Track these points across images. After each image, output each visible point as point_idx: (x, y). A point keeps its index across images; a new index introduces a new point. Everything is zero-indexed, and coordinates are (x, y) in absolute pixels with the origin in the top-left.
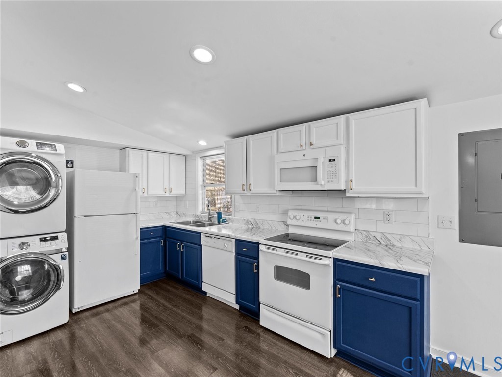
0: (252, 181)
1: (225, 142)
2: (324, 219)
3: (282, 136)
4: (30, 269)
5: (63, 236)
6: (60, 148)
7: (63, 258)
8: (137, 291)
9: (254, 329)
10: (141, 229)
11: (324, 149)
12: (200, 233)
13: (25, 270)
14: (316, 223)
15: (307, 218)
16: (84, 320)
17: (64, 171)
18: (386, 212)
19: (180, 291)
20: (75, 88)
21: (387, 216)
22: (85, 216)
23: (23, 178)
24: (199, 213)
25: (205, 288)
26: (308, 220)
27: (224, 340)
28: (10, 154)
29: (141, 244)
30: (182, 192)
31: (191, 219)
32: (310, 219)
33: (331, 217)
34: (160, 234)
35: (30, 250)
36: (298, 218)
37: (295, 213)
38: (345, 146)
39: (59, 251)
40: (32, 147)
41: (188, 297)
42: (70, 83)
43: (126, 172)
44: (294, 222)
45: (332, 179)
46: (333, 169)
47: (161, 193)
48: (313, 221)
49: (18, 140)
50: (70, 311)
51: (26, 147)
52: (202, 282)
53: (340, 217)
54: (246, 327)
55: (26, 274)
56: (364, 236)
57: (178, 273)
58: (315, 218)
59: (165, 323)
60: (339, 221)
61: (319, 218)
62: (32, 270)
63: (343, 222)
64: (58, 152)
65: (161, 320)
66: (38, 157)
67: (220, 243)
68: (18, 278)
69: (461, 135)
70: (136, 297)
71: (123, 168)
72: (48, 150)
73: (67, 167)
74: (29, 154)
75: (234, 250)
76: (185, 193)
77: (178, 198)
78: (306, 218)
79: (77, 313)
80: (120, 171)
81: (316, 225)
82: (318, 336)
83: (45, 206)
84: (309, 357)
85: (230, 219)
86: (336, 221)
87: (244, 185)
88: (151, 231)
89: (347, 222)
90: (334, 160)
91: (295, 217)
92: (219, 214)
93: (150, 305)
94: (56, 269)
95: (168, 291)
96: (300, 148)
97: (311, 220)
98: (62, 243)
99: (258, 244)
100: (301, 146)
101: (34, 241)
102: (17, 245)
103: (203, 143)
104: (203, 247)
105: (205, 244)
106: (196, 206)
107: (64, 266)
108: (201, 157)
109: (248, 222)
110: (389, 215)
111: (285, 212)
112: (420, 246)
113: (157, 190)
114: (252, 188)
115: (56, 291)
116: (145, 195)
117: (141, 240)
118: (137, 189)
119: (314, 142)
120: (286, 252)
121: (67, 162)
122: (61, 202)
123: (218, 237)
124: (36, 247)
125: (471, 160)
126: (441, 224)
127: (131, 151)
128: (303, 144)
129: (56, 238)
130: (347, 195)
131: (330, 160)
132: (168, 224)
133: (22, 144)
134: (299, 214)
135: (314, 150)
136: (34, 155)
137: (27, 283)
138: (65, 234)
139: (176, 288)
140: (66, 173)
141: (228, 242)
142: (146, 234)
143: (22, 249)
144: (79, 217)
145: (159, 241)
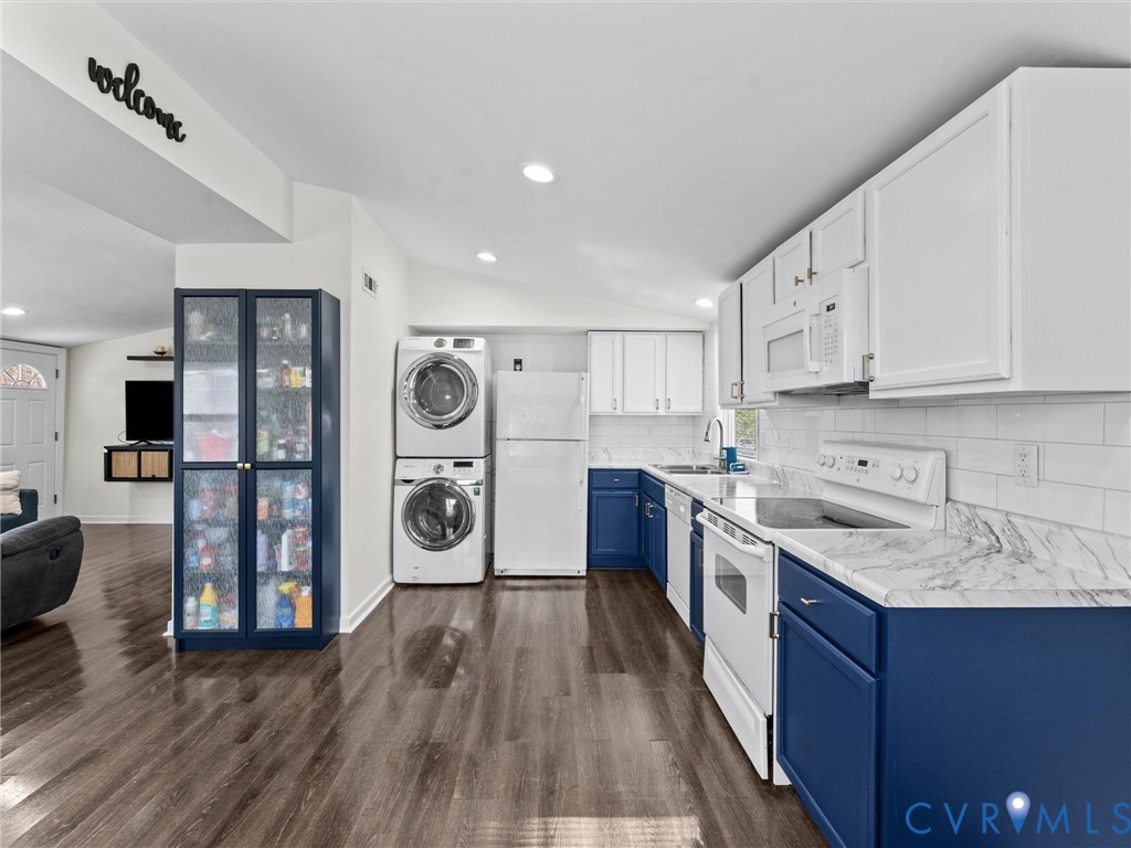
2: (875, 466)
3: (779, 264)
6: (479, 343)
7: (476, 493)
8: (582, 574)
10: (591, 470)
12: (664, 483)
18: (1019, 448)
20: (487, 257)
21: (1019, 462)
22: (509, 440)
25: (670, 593)
26: (852, 469)
29: (597, 498)
30: (696, 408)
32: (852, 465)
34: (633, 483)
35: (444, 475)
38: (865, 266)
40: (449, 345)
42: (479, 252)
43: (587, 372)
46: (832, 330)
47: (649, 408)
48: (860, 470)
49: (435, 338)
52: (667, 581)
56: (964, 519)
58: (861, 463)
61: (866, 464)
63: (903, 475)
64: (476, 348)
70: (583, 582)
76: (700, 410)
78: (844, 464)
79: (499, 577)
81: (858, 480)
83: (461, 420)
85: (751, 465)
87: (734, 384)
88: (616, 476)
92: (730, 453)
94: (467, 505)
96: (796, 287)
97: (855, 470)
98: (480, 467)
99: (703, 507)
100: (798, 281)
101: (448, 465)
102: (433, 468)
103: (705, 304)
107: (478, 505)
109: (772, 472)
110: (1023, 456)
112: (1101, 567)
113: (640, 403)
115: (469, 532)
116: (618, 412)
122: (479, 417)
123: (678, 491)
124: (449, 473)
127: (595, 338)
128: (804, 275)
129: (470, 465)
131: (829, 308)
138: (483, 461)
143: (438, 473)
144: (502, 439)
145: (632, 497)
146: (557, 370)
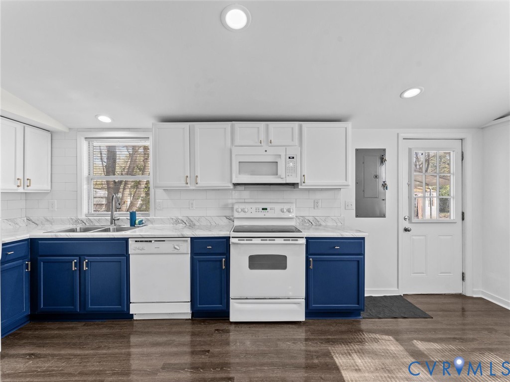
0: (198, 173)
2: (271, 209)
3: (237, 129)
9: (227, 328)
10: (3, 245)
11: (285, 147)
12: (126, 240)
14: (265, 213)
15: (255, 210)
18: (316, 201)
21: (316, 204)
24: (83, 217)
26: (256, 211)
30: (46, 187)
32: (258, 210)
33: (278, 207)
34: (23, 252)
36: (246, 210)
37: (242, 206)
44: (242, 215)
45: (291, 174)
46: (292, 165)
47: (12, 186)
48: (261, 212)
52: (129, 303)
53: (287, 207)
54: (217, 330)
56: (301, 220)
57: (74, 305)
58: (263, 209)
59: (107, 372)
60: (285, 210)
61: (266, 209)
69: (357, 151)
75: (189, 251)
76: (50, 188)
81: (265, 215)
82: (295, 307)
85: (148, 220)
86: (282, 211)
87: (187, 177)
89: (290, 210)
90: (293, 158)
91: (243, 210)
92: (133, 216)
96: (260, 144)
97: (259, 212)
100: (261, 142)
103: (105, 119)
104: (131, 257)
106: (77, 206)
108: (86, 138)
109: (178, 221)
110: (317, 203)
112: (336, 223)
114: (199, 181)
120: (262, 240)
123: (162, 239)
126: (346, 207)
130: (299, 187)
131: (289, 158)
134: (247, 207)
141: (179, 242)
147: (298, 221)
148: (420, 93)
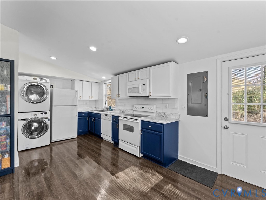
0: (120, 93)
1: (112, 77)
2: (145, 108)
3: (130, 75)
4: (37, 125)
5: (49, 113)
6: (48, 80)
7: (48, 121)
8: (76, 137)
10: (78, 112)
12: (100, 114)
13: (35, 125)
16: (56, 145)
17: (49, 89)
19: (93, 138)
20: (53, 58)
22: (57, 106)
23: (35, 92)
24: (104, 107)
25: (102, 136)
27: (104, 151)
28: (31, 83)
29: (78, 119)
30: (97, 98)
31: (100, 110)
33: (147, 107)
34: (87, 115)
35: (37, 117)
38: (149, 79)
39: (47, 118)
40: (38, 80)
41: (96, 139)
42: (51, 56)
43: (73, 89)
44: (136, 109)
45: (144, 92)
46: (144, 88)
47: (88, 98)
49: (34, 77)
50: (51, 141)
51: (36, 80)
52: (101, 133)
53: (150, 107)
54: (114, 148)
55: (36, 126)
57: (93, 131)
58: (143, 107)
60: (149, 108)
62: (38, 125)
63: (151, 109)
64: (47, 82)
65: (83, 146)
66: (40, 84)
67: (107, 117)
68: (33, 128)
69: (188, 75)
70: (76, 139)
71: (72, 88)
72: (44, 81)
73: (51, 87)
74: (37, 83)
75: (111, 120)
76: (98, 99)
77: (96, 101)
78: (139, 108)
79: (53, 142)
80: (72, 89)
81: (142, 110)
82: (135, 149)
83: (42, 102)
84: (132, 157)
85: (114, 109)
87: (117, 94)
88: (83, 114)
89: (152, 109)
92: (110, 107)
93: (80, 141)
94: (46, 124)
95: (89, 138)
97: (141, 108)
98: (48, 115)
99: (118, 117)
100: (135, 79)
101: (39, 113)
102: (33, 115)
103: (104, 78)
104: (102, 119)
105: (102, 118)
106: (102, 104)
107: (49, 124)
108: (104, 84)
109: (121, 110)
110: (166, 105)
111: (133, 106)
113: (86, 97)
114: (120, 96)
115: (46, 132)
116: (81, 99)
117: (78, 117)
118: (77, 96)
119: (139, 78)
120: (127, 119)
121: (51, 85)
122: (48, 100)
123: (106, 115)
124: (39, 116)
125: (190, 84)
126: (182, 108)
127: (76, 82)
128: (136, 78)
129: (46, 113)
130: (150, 98)
131: (144, 84)
132: (90, 111)
133: (35, 79)
134: (137, 106)
135: (140, 81)
136: (39, 83)
137: (36, 129)
138: (49, 112)
139: (92, 137)
140: (50, 90)
141: (109, 117)
142: (80, 115)
143: (35, 116)
144: (54, 106)
145: (86, 118)
146: (63, 88)
147: (157, 114)
148: (186, 42)
